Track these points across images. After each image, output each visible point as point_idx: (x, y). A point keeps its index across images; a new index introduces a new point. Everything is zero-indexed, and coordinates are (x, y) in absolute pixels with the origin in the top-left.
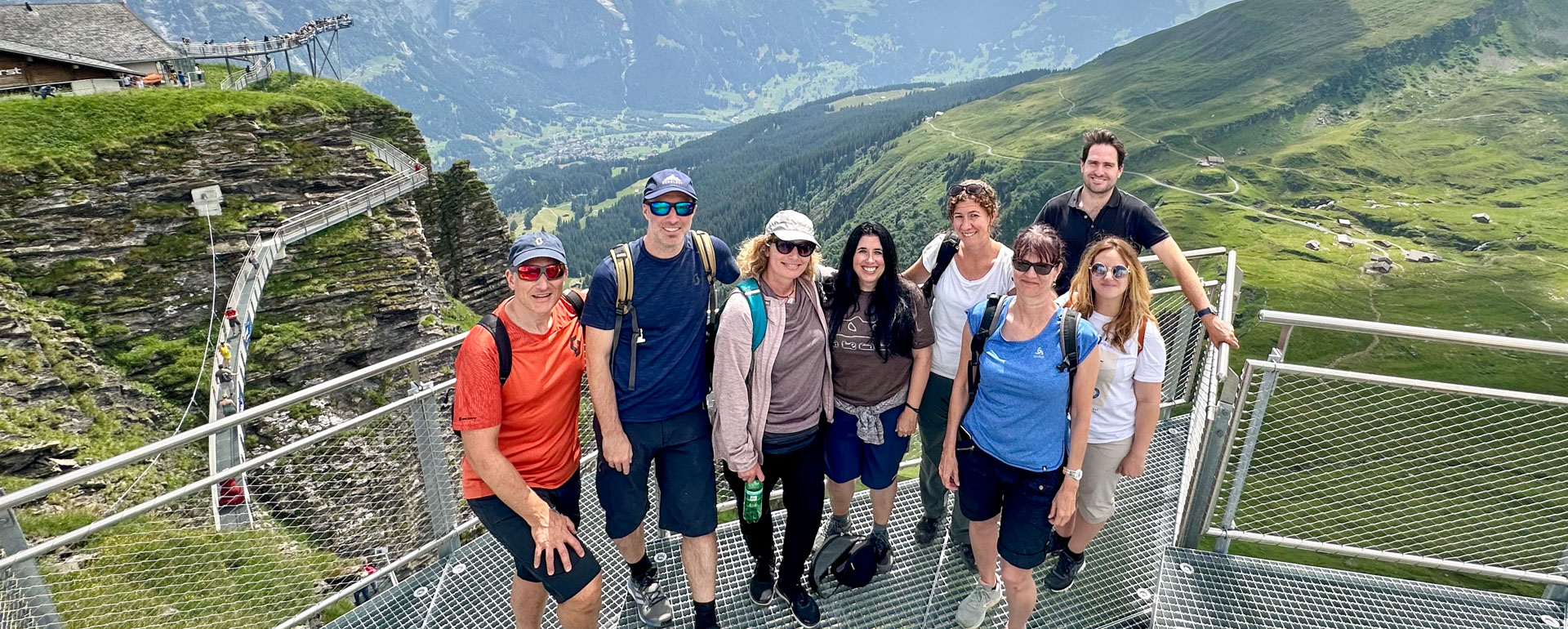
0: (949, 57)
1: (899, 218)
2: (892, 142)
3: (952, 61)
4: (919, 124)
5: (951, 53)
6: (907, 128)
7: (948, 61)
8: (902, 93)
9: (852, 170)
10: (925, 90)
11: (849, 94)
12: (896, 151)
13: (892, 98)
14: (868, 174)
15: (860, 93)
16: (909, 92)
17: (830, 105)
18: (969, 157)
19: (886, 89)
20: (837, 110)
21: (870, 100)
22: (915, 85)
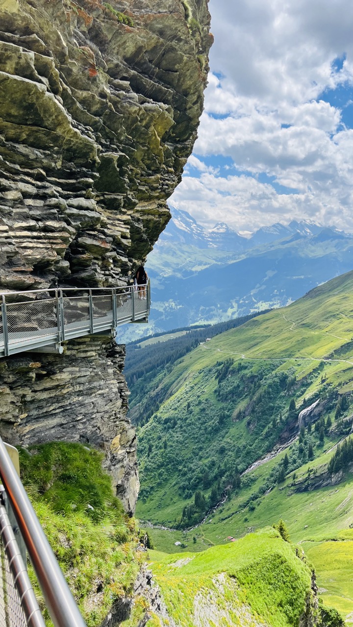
0: (212, 310)
1: (189, 406)
2: (179, 360)
3: (215, 312)
4: (196, 347)
5: (213, 307)
6: (188, 350)
7: (211, 313)
8: (184, 333)
9: (156, 380)
10: (198, 329)
11: (150, 337)
12: (183, 364)
13: (178, 336)
14: (166, 381)
15: (157, 335)
16: (188, 332)
17: (138, 345)
18: (230, 362)
19: (173, 332)
20: (143, 347)
21: (163, 339)
22: (192, 327)
